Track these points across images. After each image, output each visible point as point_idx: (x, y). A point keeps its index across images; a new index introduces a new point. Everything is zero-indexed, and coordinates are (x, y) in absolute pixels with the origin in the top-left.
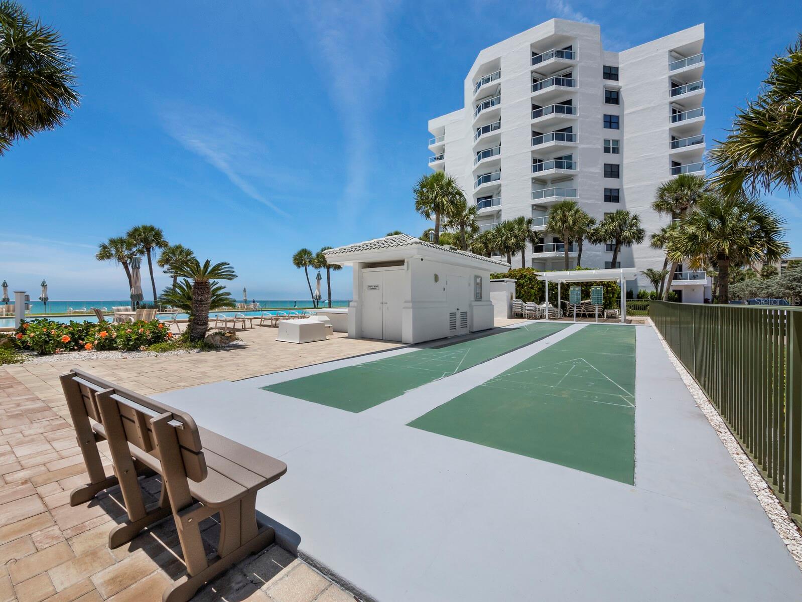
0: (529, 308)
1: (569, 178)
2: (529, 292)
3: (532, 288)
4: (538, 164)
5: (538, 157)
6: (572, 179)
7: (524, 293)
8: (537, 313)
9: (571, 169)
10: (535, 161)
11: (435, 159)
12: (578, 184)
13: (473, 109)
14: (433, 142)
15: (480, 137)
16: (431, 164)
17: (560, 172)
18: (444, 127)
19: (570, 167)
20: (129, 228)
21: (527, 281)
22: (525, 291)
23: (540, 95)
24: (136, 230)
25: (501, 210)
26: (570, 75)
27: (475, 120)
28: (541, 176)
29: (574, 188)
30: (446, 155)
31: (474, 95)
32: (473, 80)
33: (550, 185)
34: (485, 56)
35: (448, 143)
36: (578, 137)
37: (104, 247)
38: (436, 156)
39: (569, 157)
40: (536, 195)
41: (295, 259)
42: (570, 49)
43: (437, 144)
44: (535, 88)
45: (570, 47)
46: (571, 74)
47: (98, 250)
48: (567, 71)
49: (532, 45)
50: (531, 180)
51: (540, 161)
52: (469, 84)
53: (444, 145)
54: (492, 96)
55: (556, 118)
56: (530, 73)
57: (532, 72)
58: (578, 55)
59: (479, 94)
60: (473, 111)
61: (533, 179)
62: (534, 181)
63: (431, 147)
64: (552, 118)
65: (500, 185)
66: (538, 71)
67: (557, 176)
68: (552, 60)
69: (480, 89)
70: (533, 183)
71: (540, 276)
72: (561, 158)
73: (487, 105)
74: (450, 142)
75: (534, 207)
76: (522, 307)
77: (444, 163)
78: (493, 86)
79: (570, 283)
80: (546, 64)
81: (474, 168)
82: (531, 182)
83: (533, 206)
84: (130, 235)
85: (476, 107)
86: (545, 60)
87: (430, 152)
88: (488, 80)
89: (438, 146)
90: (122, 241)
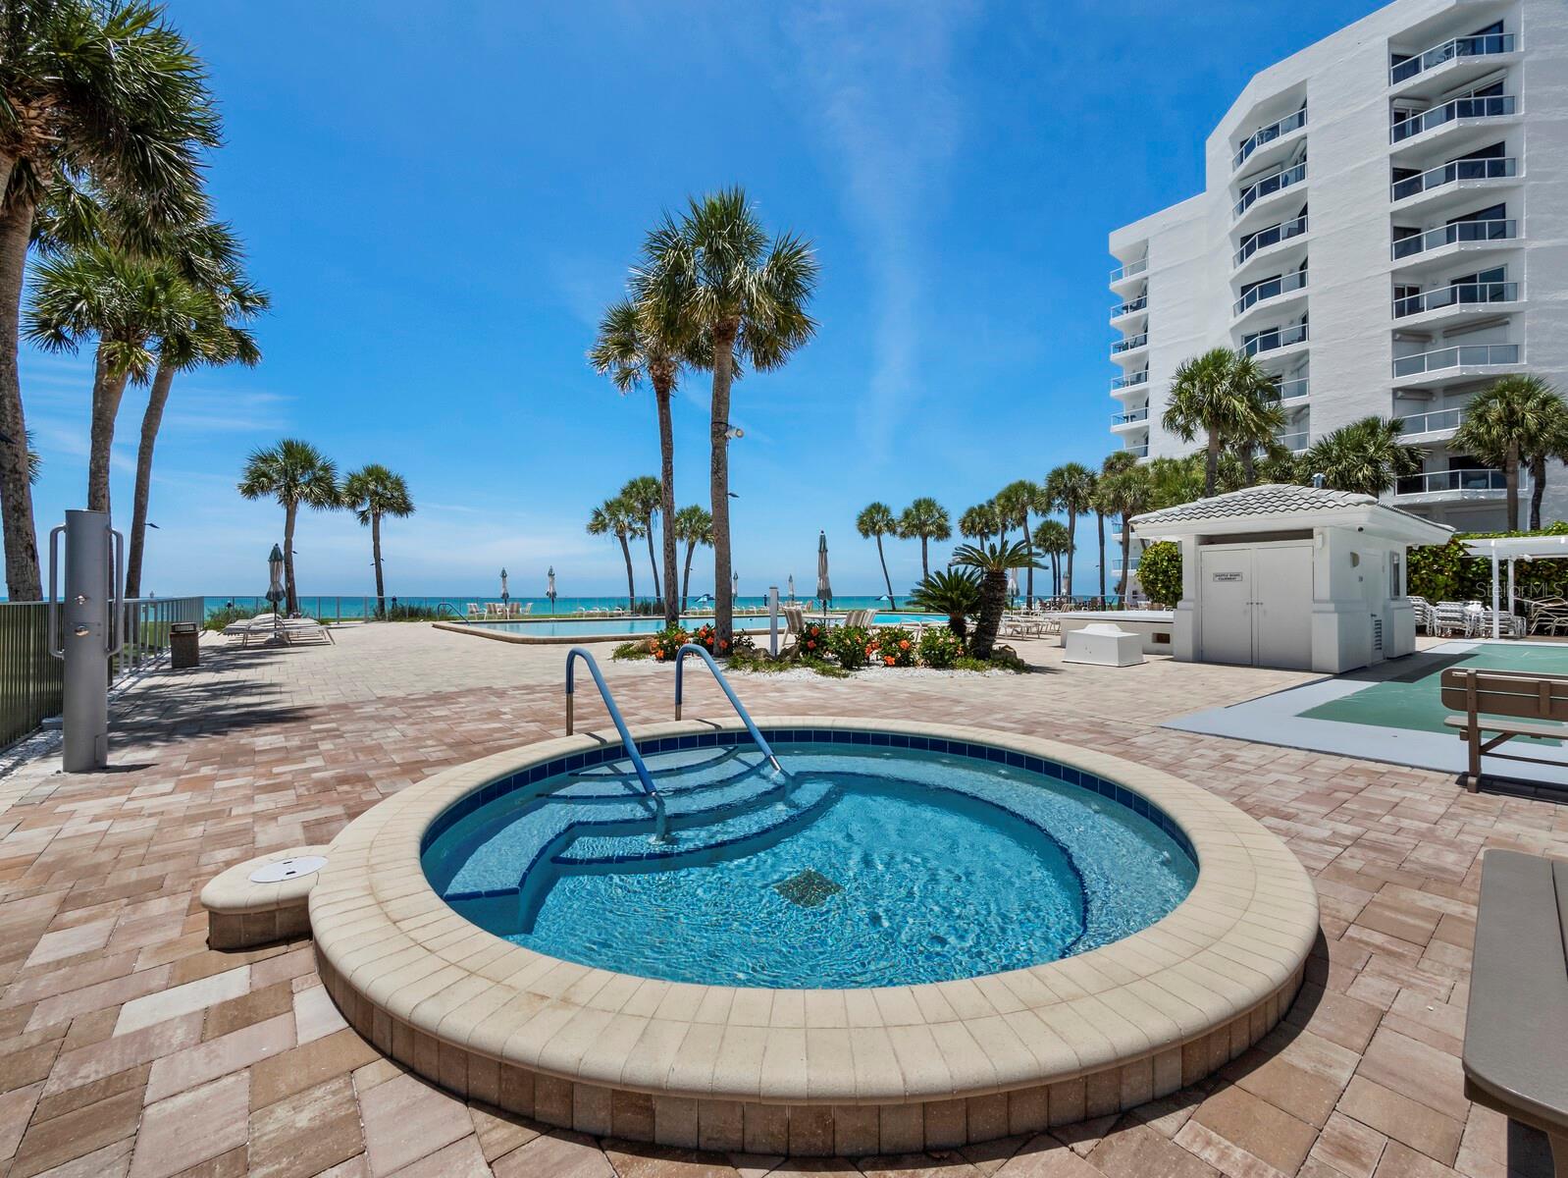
0: (1441, 614)
1: (1499, 321)
2: (1430, 581)
3: (1441, 572)
4: (1407, 298)
5: (1407, 282)
6: (1507, 323)
7: (1418, 582)
8: (1467, 624)
9: (1503, 300)
10: (1399, 292)
11: (1126, 308)
12: (1520, 333)
13: (1230, 197)
14: (1119, 276)
15: (1254, 256)
16: (1114, 321)
17: (1472, 311)
18: (1146, 242)
19: (1498, 295)
20: (624, 483)
21: (1426, 558)
22: (1422, 579)
23: (1416, 146)
24: (633, 484)
25: (1308, 406)
26: (1498, 88)
27: (1238, 222)
28: (1417, 324)
29: (1513, 341)
30: (1151, 297)
31: (1234, 170)
32: (1230, 138)
33: (1441, 341)
34: (1264, 86)
35: (1155, 274)
36: (1523, 228)
37: (598, 514)
38: (1128, 303)
39: (1498, 274)
40: (1402, 368)
41: (861, 522)
42: (1497, 27)
43: (1128, 279)
44: (1400, 134)
45: (1500, 25)
46: (1501, 85)
47: (589, 519)
48: (1491, 80)
49: (1391, 41)
50: (1390, 335)
51: (1414, 291)
52: (1219, 147)
53: (1147, 278)
54: (1281, 164)
55: (1460, 190)
56: (1388, 100)
57: (1392, 99)
58: (1523, 39)
59: (1249, 166)
60: (1232, 202)
61: (1395, 332)
62: (1398, 336)
63: (1114, 285)
64: (1451, 193)
65: (1306, 353)
66: (1410, 94)
67: (1467, 319)
68: (1452, 63)
69: (1252, 155)
70: (1394, 340)
71: (1471, 546)
72: (1472, 278)
73: (1269, 187)
74: (1161, 271)
75: (1400, 394)
76: (1423, 612)
77: (1147, 315)
78: (1286, 143)
79: (1539, 560)
80: (1433, 76)
81: (1234, 321)
82: (1390, 339)
83: (1395, 391)
84: (624, 493)
85: (1238, 194)
86: (1427, 67)
87: (1114, 297)
88: (1274, 132)
89: (1133, 282)
90: (620, 503)
